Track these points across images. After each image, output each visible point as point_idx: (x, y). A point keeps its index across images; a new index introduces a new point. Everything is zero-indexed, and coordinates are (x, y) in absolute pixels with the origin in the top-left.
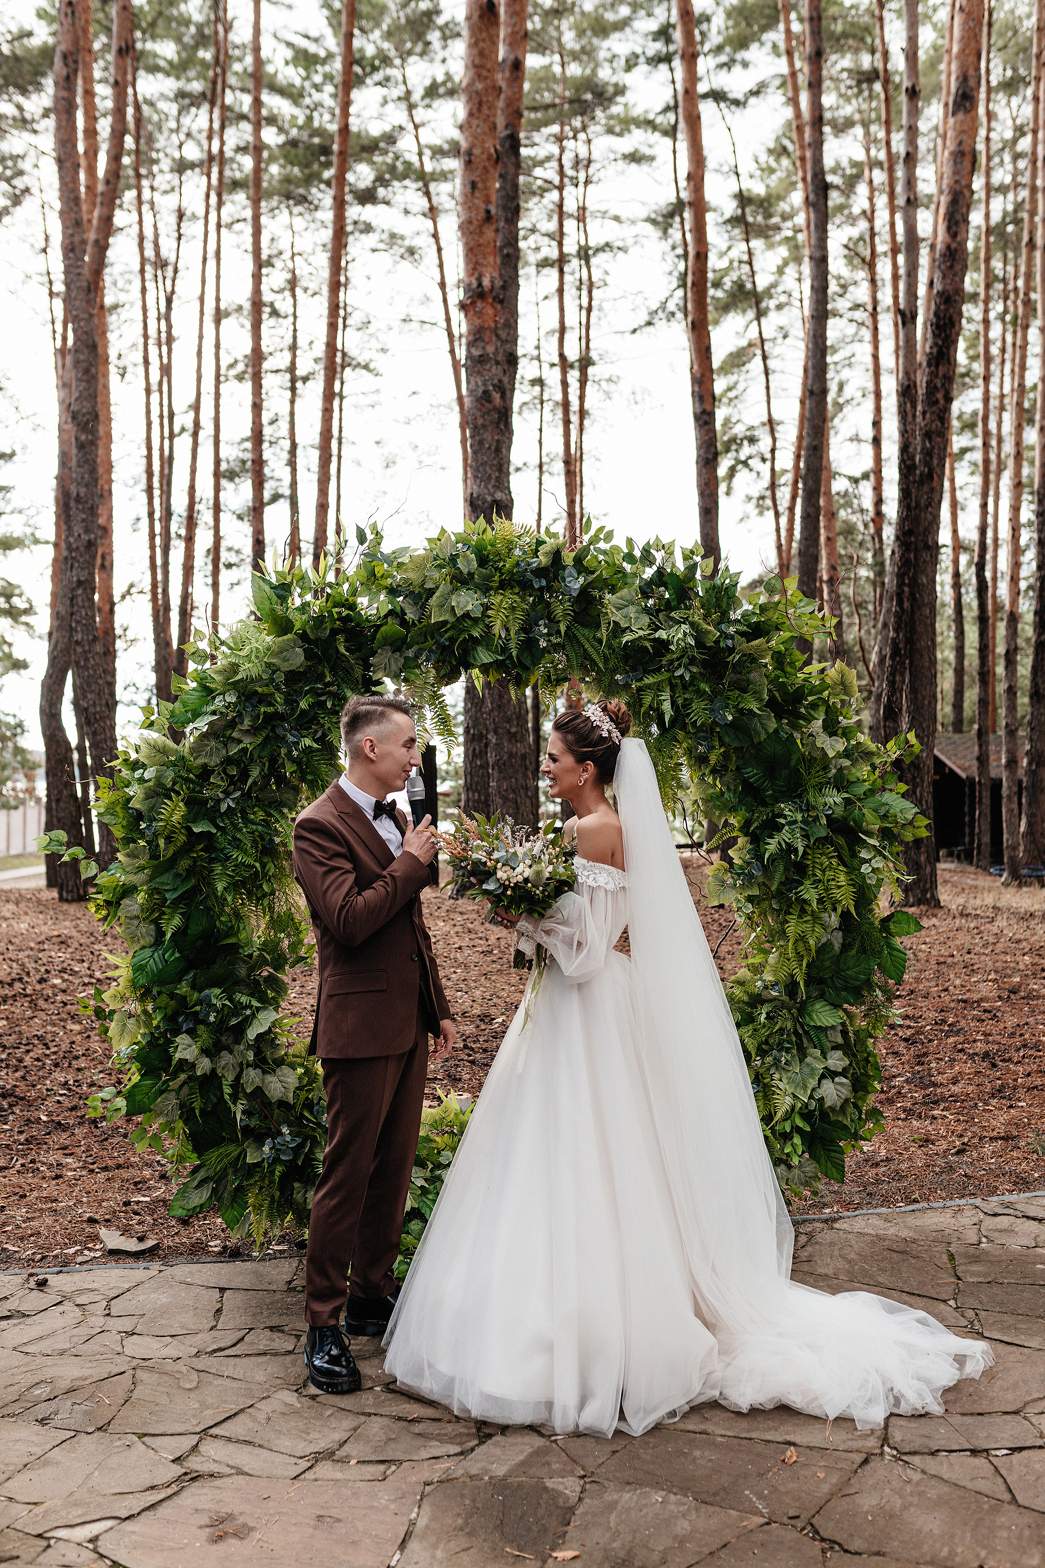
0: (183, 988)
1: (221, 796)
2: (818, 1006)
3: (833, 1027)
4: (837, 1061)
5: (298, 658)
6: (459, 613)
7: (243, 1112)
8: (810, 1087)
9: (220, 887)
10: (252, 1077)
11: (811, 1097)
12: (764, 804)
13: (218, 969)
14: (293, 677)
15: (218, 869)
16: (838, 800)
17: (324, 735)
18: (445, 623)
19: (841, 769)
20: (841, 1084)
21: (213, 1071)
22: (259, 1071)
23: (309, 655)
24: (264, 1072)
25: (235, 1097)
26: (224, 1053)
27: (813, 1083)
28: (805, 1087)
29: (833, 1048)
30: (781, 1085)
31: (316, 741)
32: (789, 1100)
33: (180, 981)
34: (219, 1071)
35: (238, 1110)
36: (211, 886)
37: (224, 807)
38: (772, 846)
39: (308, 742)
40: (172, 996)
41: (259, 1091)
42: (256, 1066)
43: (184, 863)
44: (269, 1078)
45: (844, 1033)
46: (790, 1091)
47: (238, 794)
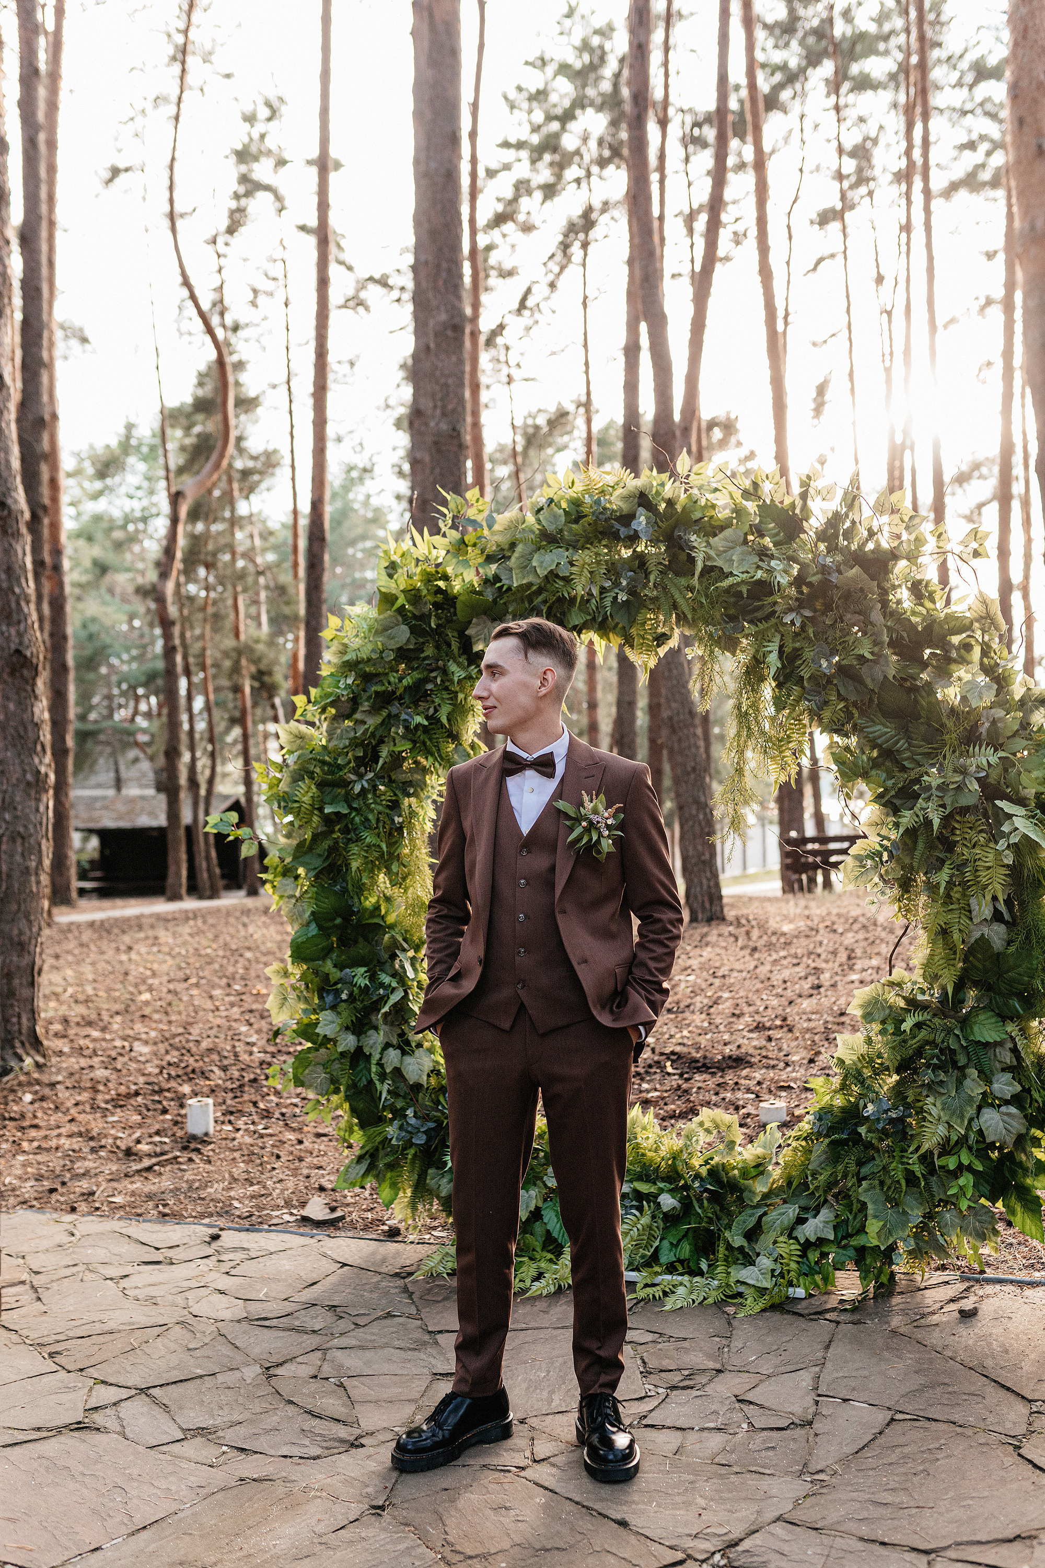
0: (328, 966)
1: (353, 777)
2: (981, 1017)
3: (1000, 1044)
4: (1005, 1086)
5: (403, 634)
6: (542, 573)
7: (389, 1092)
8: (968, 1116)
9: (355, 865)
10: (393, 1056)
11: (969, 1127)
12: (904, 769)
13: (362, 949)
14: (403, 654)
15: (354, 849)
16: (993, 760)
17: (436, 711)
18: (530, 585)
19: (994, 722)
20: (1008, 1114)
21: (359, 1049)
22: (398, 1052)
23: (413, 630)
24: (404, 1053)
25: (383, 1076)
26: (372, 1032)
27: (971, 1111)
28: (962, 1117)
29: (1003, 1070)
30: (934, 1111)
31: (427, 718)
32: (942, 1130)
33: (324, 959)
34: (367, 1050)
35: (384, 1089)
36: (348, 866)
37: (357, 788)
38: (907, 818)
39: (419, 719)
40: (316, 973)
41: (397, 1071)
42: (399, 1047)
43: (326, 844)
44: (408, 1060)
45: (1015, 1051)
46: (944, 1119)
47: (371, 775)
